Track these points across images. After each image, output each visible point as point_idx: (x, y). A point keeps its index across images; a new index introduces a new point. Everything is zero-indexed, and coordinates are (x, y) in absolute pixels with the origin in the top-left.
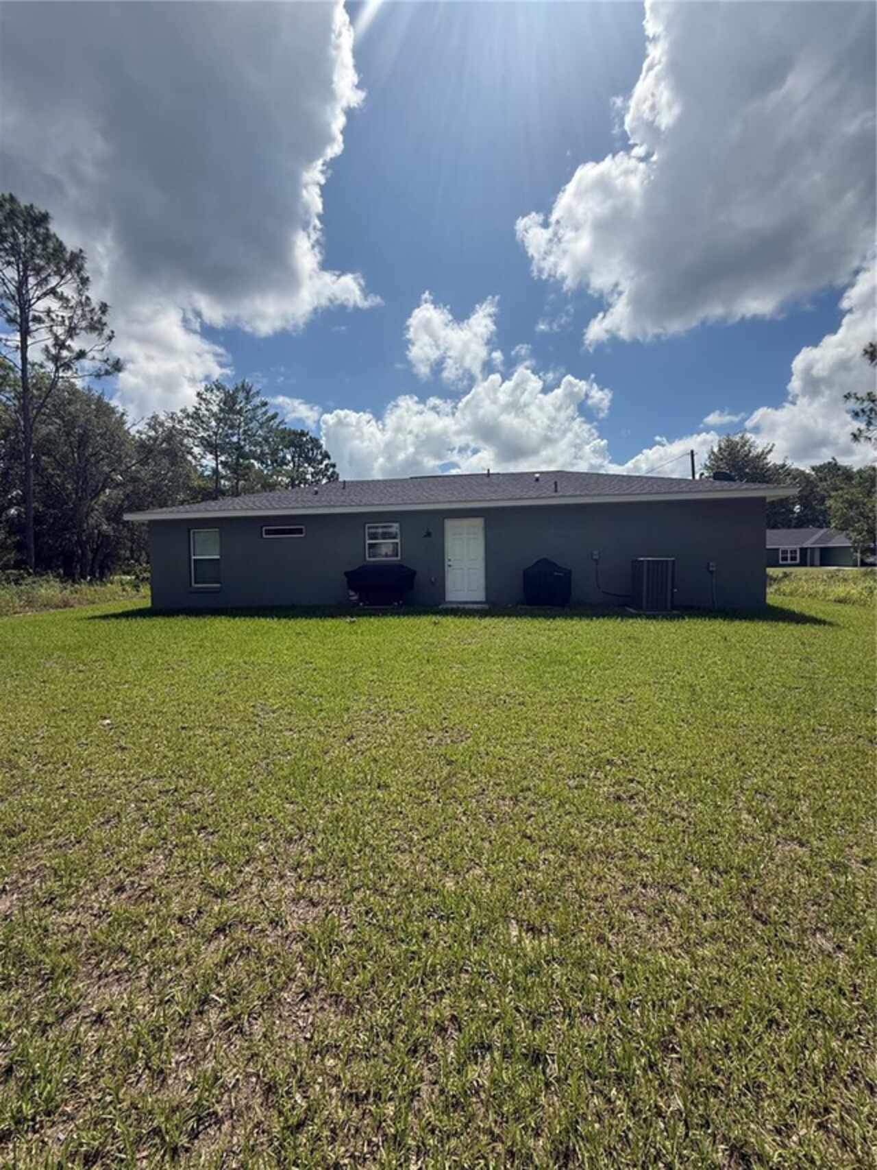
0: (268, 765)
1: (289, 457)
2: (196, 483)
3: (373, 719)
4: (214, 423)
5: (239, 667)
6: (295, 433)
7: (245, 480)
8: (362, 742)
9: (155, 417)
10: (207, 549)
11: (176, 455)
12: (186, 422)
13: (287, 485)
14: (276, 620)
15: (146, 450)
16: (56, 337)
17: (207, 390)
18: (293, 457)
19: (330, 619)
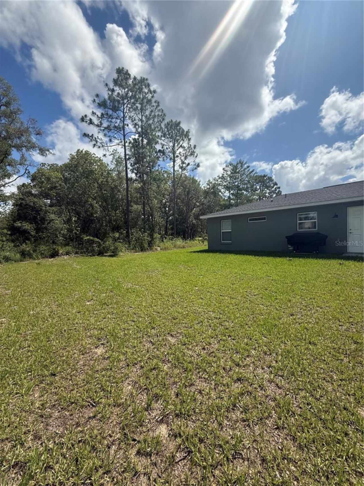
0: (253, 318)
1: (258, 187)
2: (222, 203)
3: (305, 308)
4: (229, 179)
5: (240, 275)
6: (261, 176)
7: (240, 199)
8: (299, 318)
9: (209, 181)
10: (226, 228)
11: (216, 193)
12: (219, 180)
13: (257, 199)
14: (253, 256)
15: (206, 193)
16: (182, 161)
17: (226, 167)
18: (260, 187)
19: (278, 258)
